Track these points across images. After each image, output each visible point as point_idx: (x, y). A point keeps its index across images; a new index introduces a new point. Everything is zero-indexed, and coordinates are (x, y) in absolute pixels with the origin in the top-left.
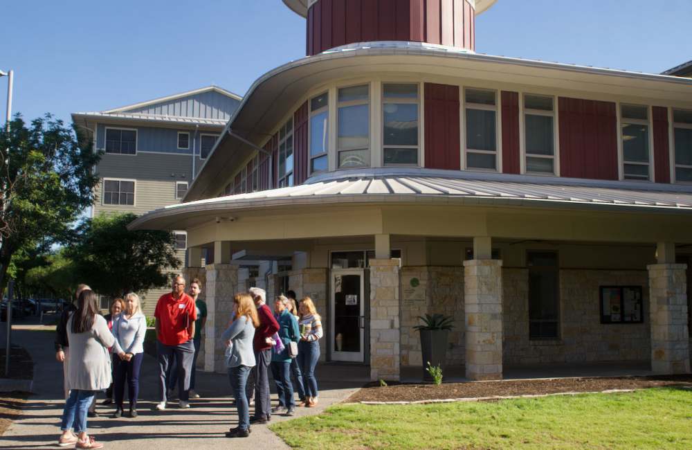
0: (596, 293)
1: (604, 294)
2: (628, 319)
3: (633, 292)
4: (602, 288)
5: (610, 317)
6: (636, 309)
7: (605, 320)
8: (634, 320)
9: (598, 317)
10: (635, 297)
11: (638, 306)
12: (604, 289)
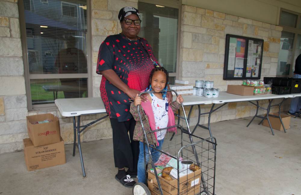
0: (223, 42)
1: (230, 44)
2: (248, 75)
3: (256, 45)
4: (228, 37)
5: (233, 72)
6: (256, 64)
7: (228, 76)
8: (253, 76)
9: (221, 72)
10: (257, 51)
11: (258, 62)
12: (231, 39)
